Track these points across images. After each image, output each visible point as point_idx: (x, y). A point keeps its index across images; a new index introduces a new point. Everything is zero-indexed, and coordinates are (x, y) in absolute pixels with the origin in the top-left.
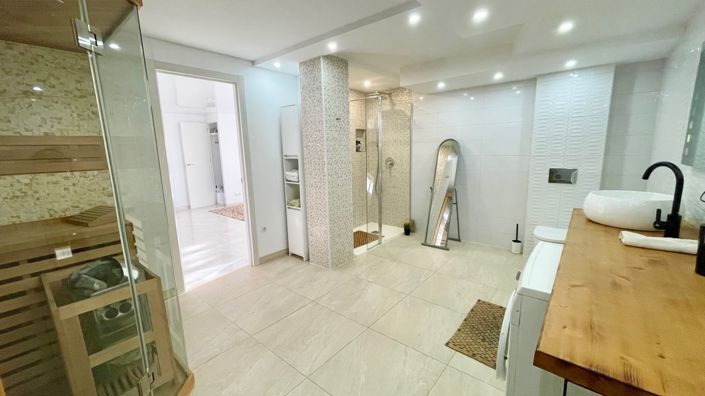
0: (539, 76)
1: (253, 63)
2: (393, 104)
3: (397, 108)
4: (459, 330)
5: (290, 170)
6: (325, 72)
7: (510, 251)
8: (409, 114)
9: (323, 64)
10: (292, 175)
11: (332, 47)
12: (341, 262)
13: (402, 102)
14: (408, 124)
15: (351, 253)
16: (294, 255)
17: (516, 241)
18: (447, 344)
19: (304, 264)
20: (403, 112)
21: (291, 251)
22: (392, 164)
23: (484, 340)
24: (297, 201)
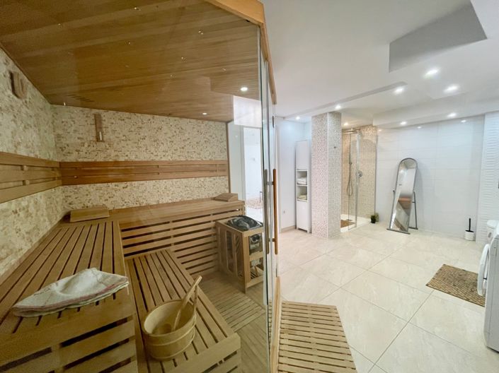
0: (488, 113)
1: (284, 118)
2: (362, 136)
3: (365, 138)
4: (434, 278)
5: (300, 178)
6: (329, 121)
7: (464, 239)
8: (374, 141)
9: (329, 117)
10: (302, 181)
11: (338, 107)
12: (334, 235)
13: (368, 134)
14: (375, 149)
15: (339, 231)
16: (300, 229)
17: (469, 231)
18: (427, 285)
19: (308, 235)
20: (370, 141)
21: (298, 226)
22: (360, 175)
23: (454, 285)
24: (304, 196)
